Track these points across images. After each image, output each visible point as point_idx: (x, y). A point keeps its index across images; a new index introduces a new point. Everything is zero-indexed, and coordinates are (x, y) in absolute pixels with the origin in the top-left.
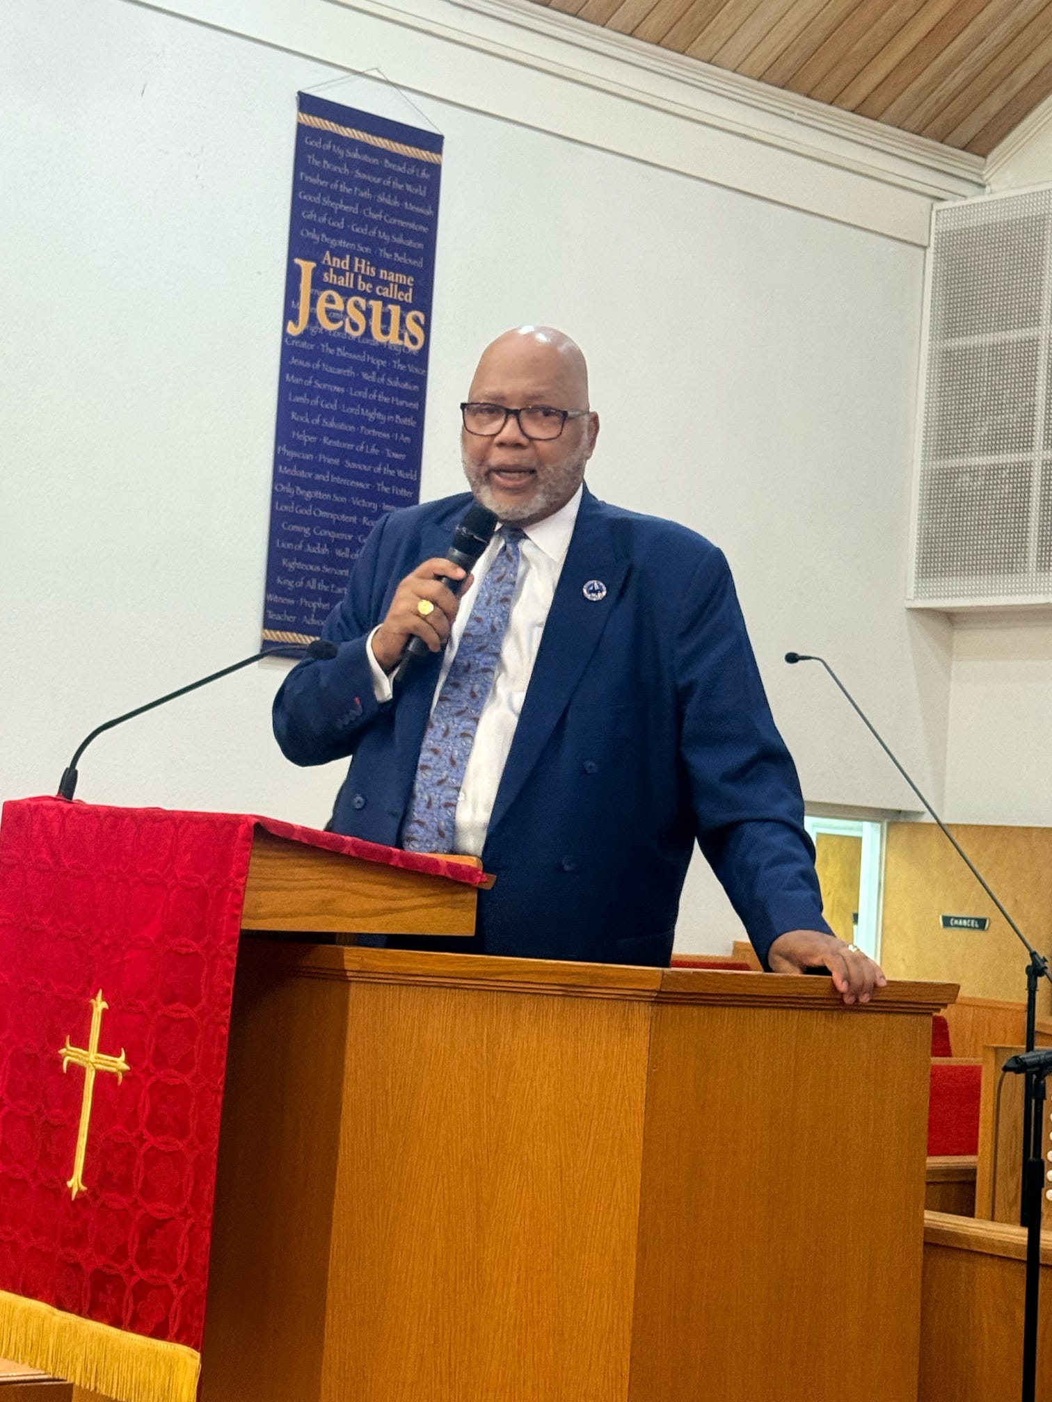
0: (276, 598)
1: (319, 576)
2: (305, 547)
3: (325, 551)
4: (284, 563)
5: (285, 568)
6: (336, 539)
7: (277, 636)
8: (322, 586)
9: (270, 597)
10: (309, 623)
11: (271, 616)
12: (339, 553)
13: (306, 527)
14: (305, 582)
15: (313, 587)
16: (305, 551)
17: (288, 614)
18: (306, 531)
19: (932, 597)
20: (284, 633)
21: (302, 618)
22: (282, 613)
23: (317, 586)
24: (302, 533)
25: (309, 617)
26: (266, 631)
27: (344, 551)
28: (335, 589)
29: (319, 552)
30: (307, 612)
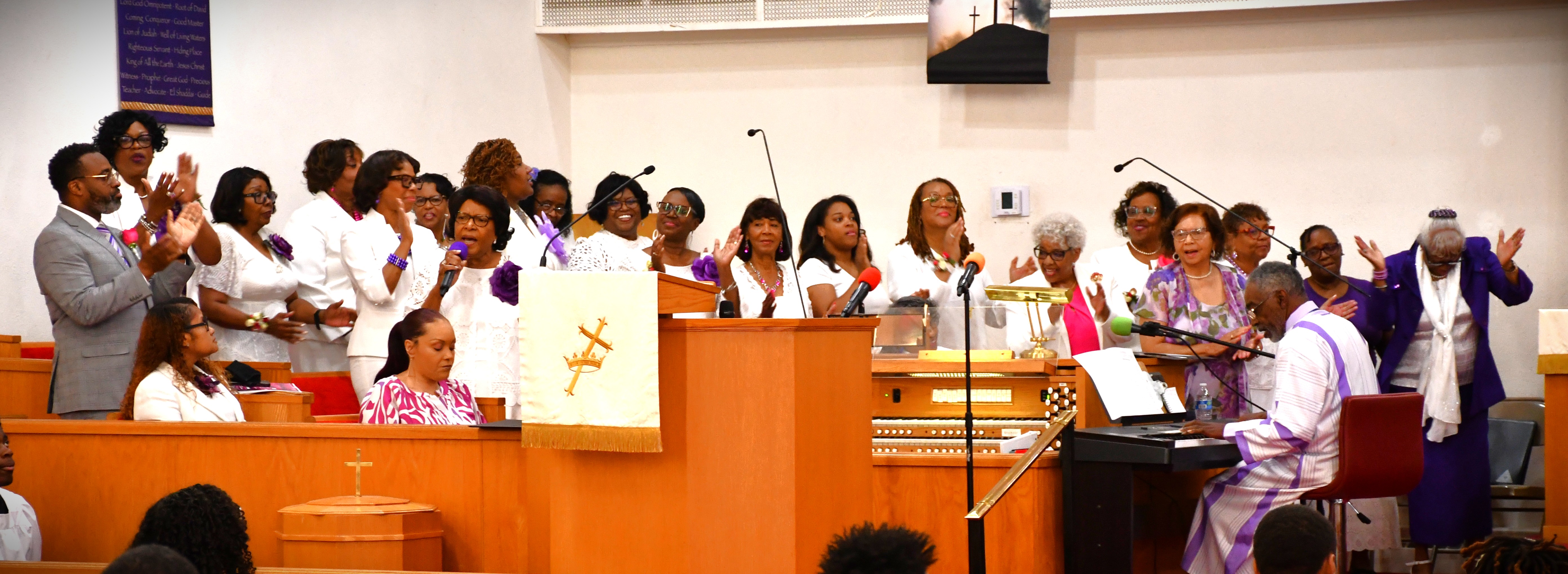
0: (127, 76)
1: (154, 55)
2: (141, 33)
3: (154, 34)
4: (130, 46)
5: (131, 51)
6: (160, 24)
7: (130, 105)
8: (155, 63)
9: (123, 75)
10: (148, 93)
11: (125, 91)
12: (163, 35)
13: (140, 16)
14: (144, 61)
15: (149, 64)
16: (142, 35)
17: (136, 87)
18: (141, 19)
19: (559, 25)
20: (134, 103)
21: (144, 90)
22: (131, 87)
23: (151, 63)
24: (138, 21)
25: (149, 88)
26: (123, 102)
27: (165, 32)
28: (162, 64)
29: (150, 35)
30: (146, 84)
